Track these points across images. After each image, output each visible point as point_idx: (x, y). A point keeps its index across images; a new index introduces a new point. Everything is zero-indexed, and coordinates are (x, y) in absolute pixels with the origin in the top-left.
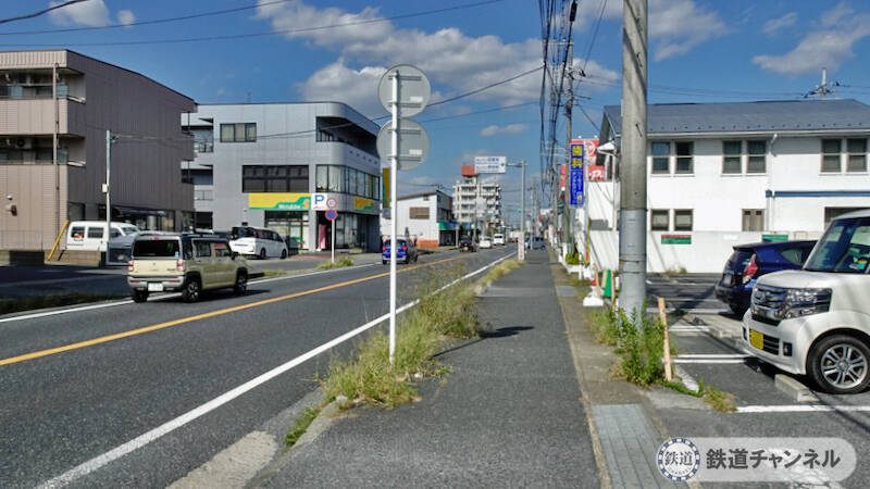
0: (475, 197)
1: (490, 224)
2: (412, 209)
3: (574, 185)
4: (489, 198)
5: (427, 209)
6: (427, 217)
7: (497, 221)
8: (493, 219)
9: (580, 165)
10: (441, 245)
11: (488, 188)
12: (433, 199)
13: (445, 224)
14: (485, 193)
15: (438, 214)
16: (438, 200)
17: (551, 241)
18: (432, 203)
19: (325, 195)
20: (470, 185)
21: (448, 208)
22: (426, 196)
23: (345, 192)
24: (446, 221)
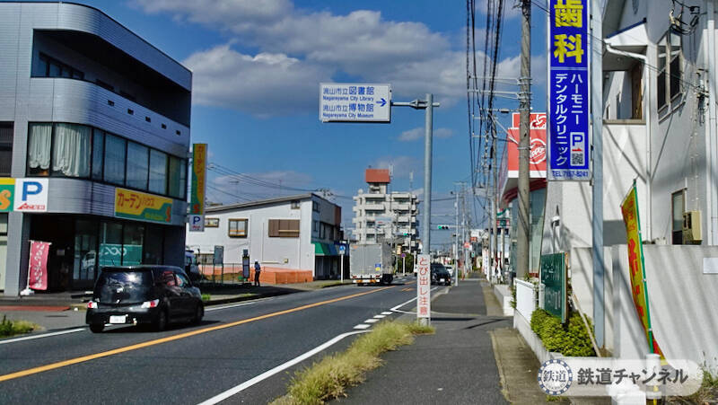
0: (383, 211)
1: (403, 248)
2: (272, 223)
3: (561, 110)
4: (402, 212)
5: (297, 223)
6: (296, 235)
7: (413, 244)
8: (407, 241)
9: (578, 54)
10: (318, 278)
11: (401, 200)
12: (307, 207)
13: (325, 247)
14: (396, 205)
15: (314, 230)
16: (315, 210)
17: (487, 272)
18: (305, 213)
19: (44, 182)
20: (377, 195)
21: (332, 222)
22: (295, 202)
23: (90, 178)
24: (327, 241)
